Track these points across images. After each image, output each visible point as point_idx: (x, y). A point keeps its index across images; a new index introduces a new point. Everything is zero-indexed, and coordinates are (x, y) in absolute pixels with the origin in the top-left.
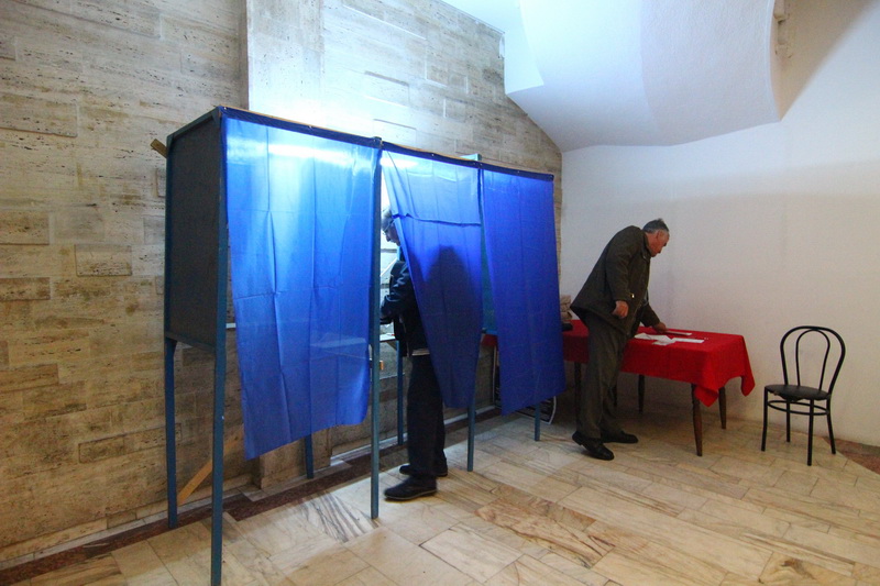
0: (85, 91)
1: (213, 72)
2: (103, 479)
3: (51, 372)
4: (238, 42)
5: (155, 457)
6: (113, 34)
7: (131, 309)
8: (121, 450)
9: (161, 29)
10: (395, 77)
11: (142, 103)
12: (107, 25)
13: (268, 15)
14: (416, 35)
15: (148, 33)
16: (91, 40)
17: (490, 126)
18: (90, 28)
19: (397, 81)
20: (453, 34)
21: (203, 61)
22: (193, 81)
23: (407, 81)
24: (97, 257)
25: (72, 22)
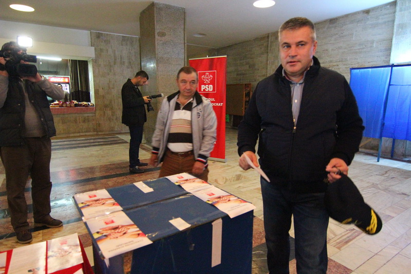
0: (358, 63)
4: (392, 39)
6: (365, 50)
9: (375, 45)
12: (364, 48)
13: (400, 30)
15: (372, 47)
16: (361, 52)
18: (360, 50)
21: (384, 48)
22: (381, 54)
25: (357, 50)
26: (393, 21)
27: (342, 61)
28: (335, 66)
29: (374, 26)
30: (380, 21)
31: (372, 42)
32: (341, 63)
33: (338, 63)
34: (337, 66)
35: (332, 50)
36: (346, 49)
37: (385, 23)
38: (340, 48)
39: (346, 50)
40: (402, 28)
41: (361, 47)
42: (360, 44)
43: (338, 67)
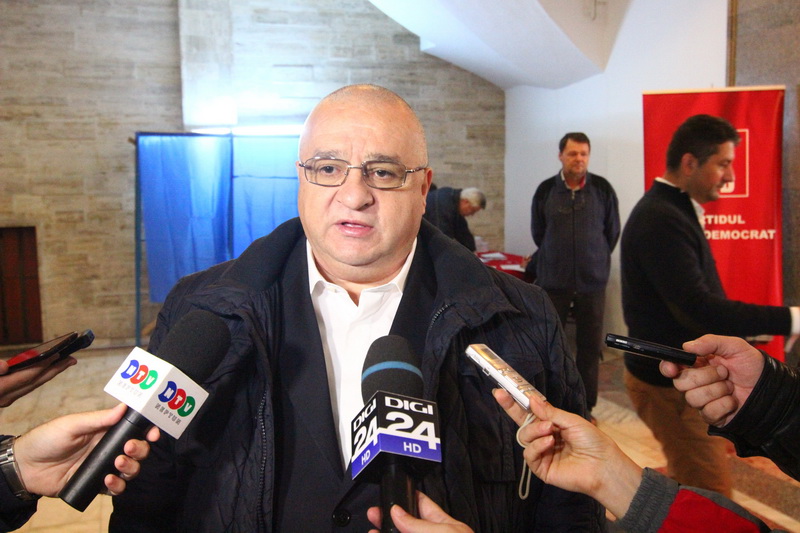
0: (99, 115)
1: (165, 90)
2: (108, 317)
3: (84, 258)
4: (177, 69)
5: (132, 309)
6: (111, 82)
7: (123, 228)
8: (117, 303)
9: (136, 73)
10: (300, 62)
11: (127, 116)
12: (109, 78)
13: (195, 51)
14: (320, 27)
15: (130, 77)
16: (102, 87)
17: (403, 82)
18: (100, 81)
19: (302, 66)
20: (358, 15)
21: (159, 85)
22: (153, 97)
23: (311, 63)
24: (105, 200)
25: (91, 81)
26: (175, 26)
27: (50, 104)
28: (30, 115)
29: (128, 26)
30: (140, 17)
31: (130, 66)
32: (47, 108)
33: (39, 109)
34: (37, 115)
35: (12, 66)
36: (55, 70)
37: (152, 24)
38: (35, 65)
39: (59, 75)
40: (198, 47)
41: (101, 74)
42: (97, 66)
43: (39, 120)
